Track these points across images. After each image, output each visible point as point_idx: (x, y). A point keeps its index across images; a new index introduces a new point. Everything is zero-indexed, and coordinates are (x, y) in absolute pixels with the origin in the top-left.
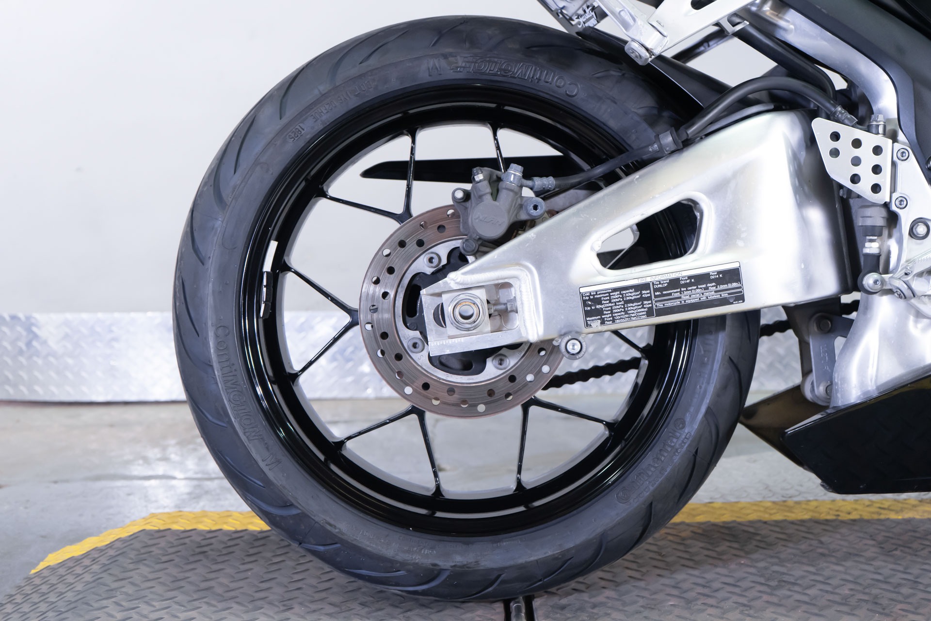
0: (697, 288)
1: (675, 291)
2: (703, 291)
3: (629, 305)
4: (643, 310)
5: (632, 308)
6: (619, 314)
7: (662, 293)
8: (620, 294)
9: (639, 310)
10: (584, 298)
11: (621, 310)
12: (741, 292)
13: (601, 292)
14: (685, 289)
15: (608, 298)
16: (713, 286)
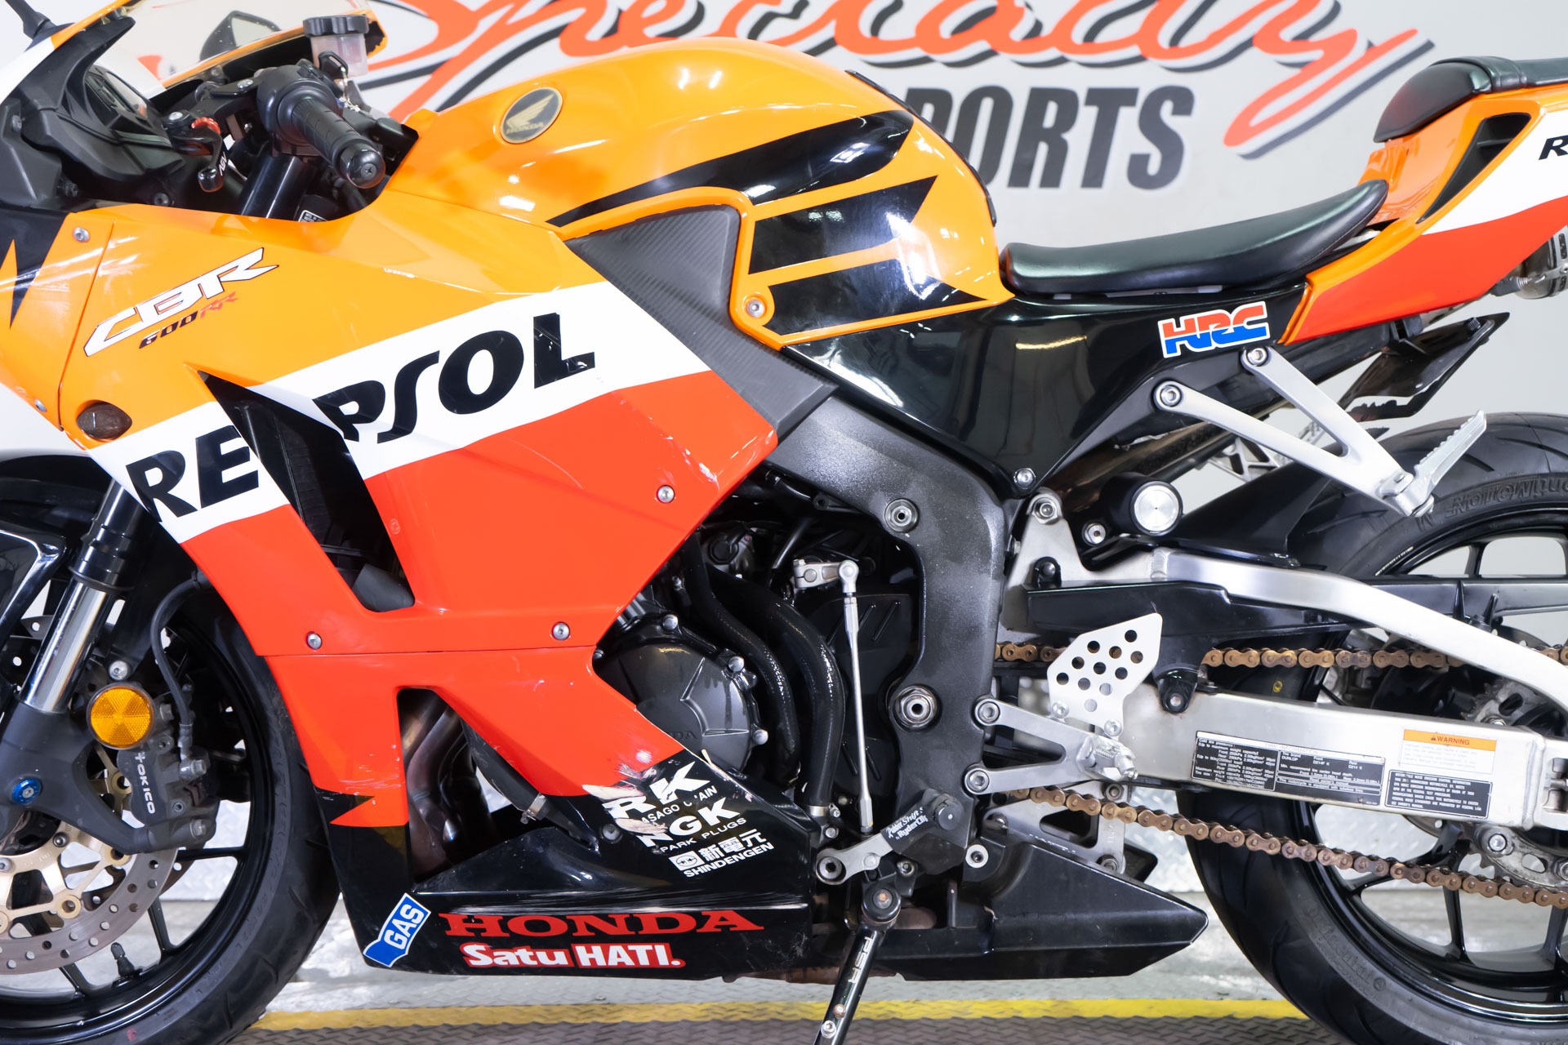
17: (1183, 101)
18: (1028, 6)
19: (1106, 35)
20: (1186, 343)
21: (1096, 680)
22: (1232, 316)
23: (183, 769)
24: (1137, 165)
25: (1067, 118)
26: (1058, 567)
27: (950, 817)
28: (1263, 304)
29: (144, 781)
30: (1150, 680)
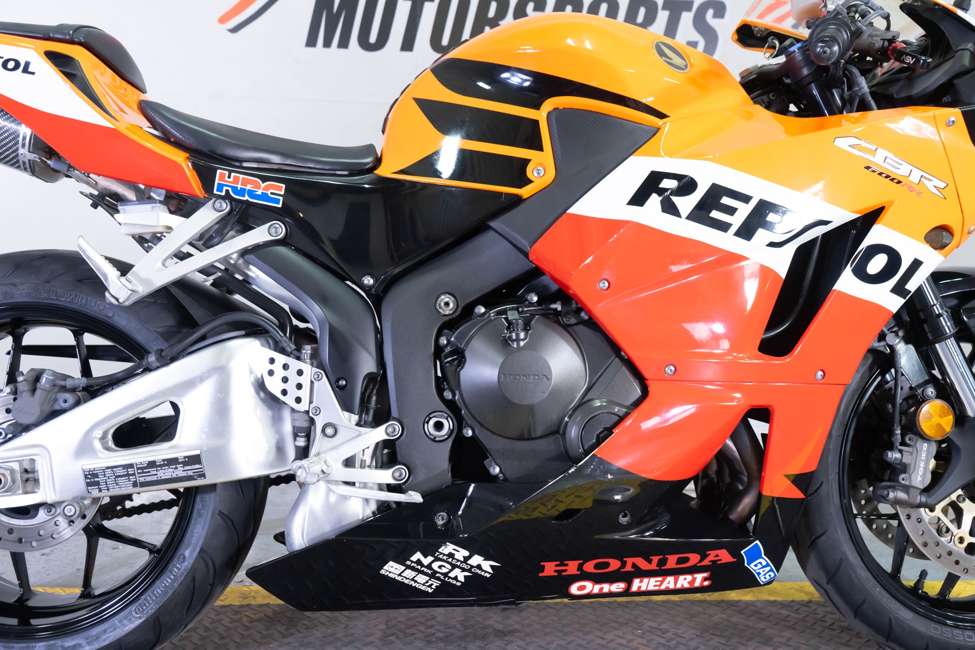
0: (169, 468)
1: (153, 469)
2: (174, 470)
3: (119, 479)
4: (130, 482)
5: (121, 481)
6: (112, 485)
7: (143, 471)
8: (112, 471)
9: (127, 483)
10: (85, 473)
11: (113, 482)
12: (202, 471)
13: (98, 469)
14: (160, 468)
15: (103, 473)
16: (181, 467)
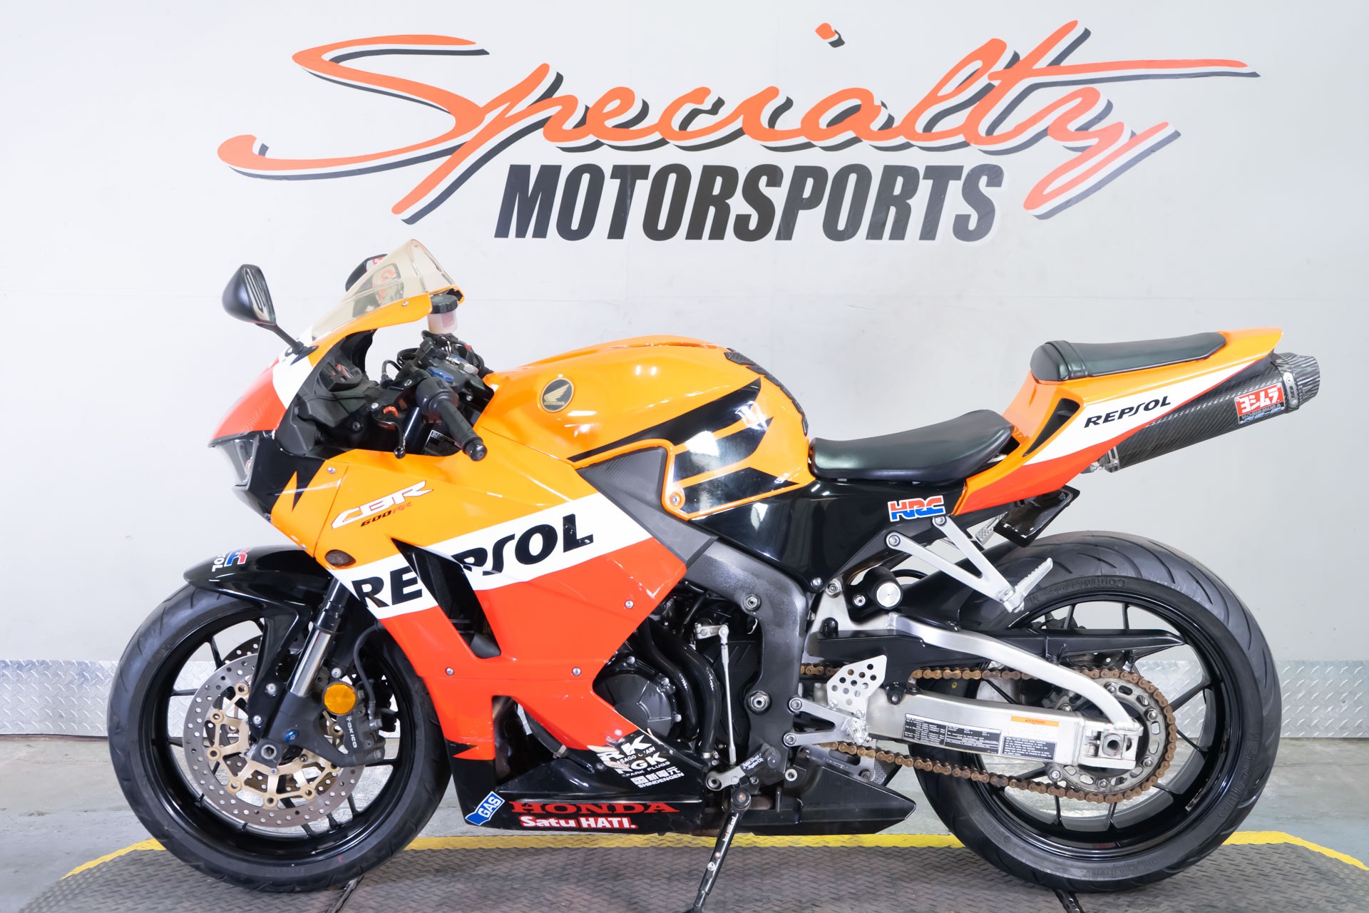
17: (995, 176)
18: (883, 105)
19: (942, 126)
20: (902, 514)
21: (852, 689)
22: (925, 502)
23: (371, 725)
24: (961, 222)
25: (910, 189)
26: (836, 623)
27: (774, 761)
28: (941, 497)
29: (351, 731)
30: (882, 686)
